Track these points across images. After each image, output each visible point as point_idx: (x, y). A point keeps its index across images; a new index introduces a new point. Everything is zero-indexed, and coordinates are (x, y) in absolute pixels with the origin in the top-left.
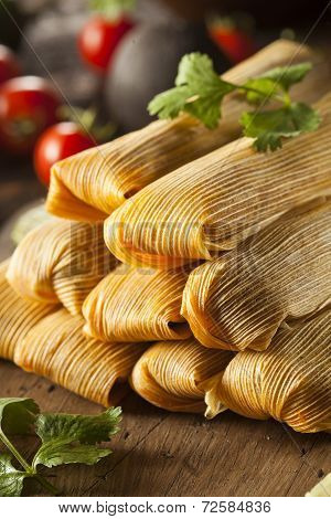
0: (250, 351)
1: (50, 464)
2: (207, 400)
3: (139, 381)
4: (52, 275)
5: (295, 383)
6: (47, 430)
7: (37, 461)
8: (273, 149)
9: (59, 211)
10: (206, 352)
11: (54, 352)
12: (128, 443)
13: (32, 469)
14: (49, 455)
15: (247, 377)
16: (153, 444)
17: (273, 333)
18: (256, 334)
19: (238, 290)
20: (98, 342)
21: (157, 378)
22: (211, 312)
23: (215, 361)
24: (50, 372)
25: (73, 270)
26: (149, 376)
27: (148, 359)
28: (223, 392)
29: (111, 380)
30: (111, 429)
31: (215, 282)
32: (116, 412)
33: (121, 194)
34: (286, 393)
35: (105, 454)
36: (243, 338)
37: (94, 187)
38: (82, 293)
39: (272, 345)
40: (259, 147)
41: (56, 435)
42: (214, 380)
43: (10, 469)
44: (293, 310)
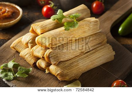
0: (55, 64)
1: (18, 76)
3: (37, 64)
4: (28, 43)
5: (59, 72)
7: (16, 75)
8: (68, 30)
9: (31, 32)
10: (48, 63)
11: (26, 55)
12: (33, 74)
14: (18, 74)
16: (37, 75)
17: (58, 63)
19: (53, 55)
20: (32, 56)
21: (40, 64)
22: (49, 57)
23: (49, 65)
24: (25, 58)
25: (31, 43)
26: (39, 64)
27: (39, 61)
28: (49, 70)
29: (33, 62)
30: (29, 72)
31: (51, 52)
32: (31, 69)
33: (40, 33)
34: (57, 74)
35: (27, 76)
36: (53, 63)
38: (32, 47)
40: (65, 30)
41: (20, 71)
42: (48, 67)
43: (12, 75)
44: (62, 60)
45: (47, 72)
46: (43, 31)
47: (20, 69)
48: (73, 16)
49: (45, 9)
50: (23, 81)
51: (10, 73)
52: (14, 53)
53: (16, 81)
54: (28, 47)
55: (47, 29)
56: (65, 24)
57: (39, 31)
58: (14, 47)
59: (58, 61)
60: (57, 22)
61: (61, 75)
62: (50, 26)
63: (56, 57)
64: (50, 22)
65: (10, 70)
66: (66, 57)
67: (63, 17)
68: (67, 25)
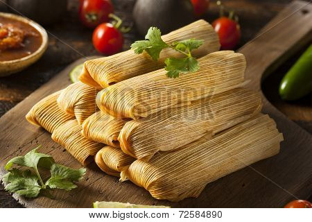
0: (143, 159)
1: (51, 186)
2: (121, 174)
3: (97, 159)
4: (74, 106)
5: (155, 179)
6: (55, 171)
7: (47, 184)
8: (175, 77)
9: (83, 80)
10: (125, 156)
11: (67, 137)
12: (87, 183)
13: (45, 186)
14: (52, 183)
15: (139, 170)
16: (96, 186)
17: (152, 156)
18: (144, 155)
19: (142, 135)
20: (85, 138)
21: (104, 160)
22: (130, 141)
23: (128, 160)
24: (64, 145)
25: (82, 107)
26: (102, 158)
27: (102, 152)
28: (128, 173)
29: (87, 156)
30: (80, 177)
31: (134, 130)
32: (84, 170)
33: (108, 83)
34: (151, 182)
35: (74, 187)
36: (140, 155)
37: (99, 76)
38: (84, 117)
39: (152, 160)
40: (169, 75)
41: (57, 175)
42: (126, 167)
43: (36, 184)
44: (162, 148)
45: (123, 178)
46: (117, 76)
47: (57, 169)
48: (184, 44)
49: (100, 33)
50: (63, 200)
51: (30, 180)
52: (35, 134)
53: (47, 199)
54: (74, 118)
55: (124, 74)
56: (168, 62)
57: (103, 78)
58: (37, 119)
59: (152, 151)
60: (146, 57)
61: (162, 185)
62: (131, 67)
63: (148, 142)
64: (130, 55)
65: (29, 173)
66: (172, 143)
67: (163, 45)
68: (172, 64)
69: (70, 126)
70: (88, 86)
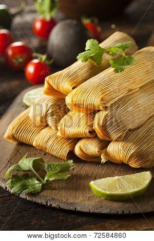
0: (117, 140)
1: (51, 179)
2: (102, 157)
3: (77, 151)
4: (46, 115)
5: (133, 151)
6: (48, 168)
7: (46, 179)
8: (121, 72)
9: (47, 93)
10: (101, 141)
11: (47, 142)
12: (75, 172)
13: (44, 181)
14: (50, 176)
15: (116, 150)
16: (83, 172)
17: (124, 135)
18: (119, 135)
20: (63, 138)
21: (84, 150)
22: (104, 127)
23: (104, 144)
24: (46, 149)
26: (81, 149)
27: (80, 144)
28: (107, 154)
29: (68, 151)
30: (69, 167)
31: (105, 117)
32: (71, 162)
33: (71, 88)
35: (69, 176)
36: (114, 136)
37: (61, 85)
38: (57, 121)
39: (124, 139)
40: (116, 71)
41: (51, 170)
42: (104, 150)
43: (36, 182)
44: (131, 126)
45: (103, 160)
46: (76, 82)
47: (49, 166)
48: (117, 47)
50: (62, 189)
51: (30, 180)
53: (49, 191)
54: (47, 126)
55: (80, 79)
56: (111, 62)
57: (65, 86)
58: (15, 136)
59: (124, 130)
60: (91, 64)
61: (139, 156)
62: (83, 73)
64: (79, 65)
65: (27, 175)
66: (136, 121)
67: (102, 51)
68: (114, 63)
69: (45, 133)
70: (52, 97)
